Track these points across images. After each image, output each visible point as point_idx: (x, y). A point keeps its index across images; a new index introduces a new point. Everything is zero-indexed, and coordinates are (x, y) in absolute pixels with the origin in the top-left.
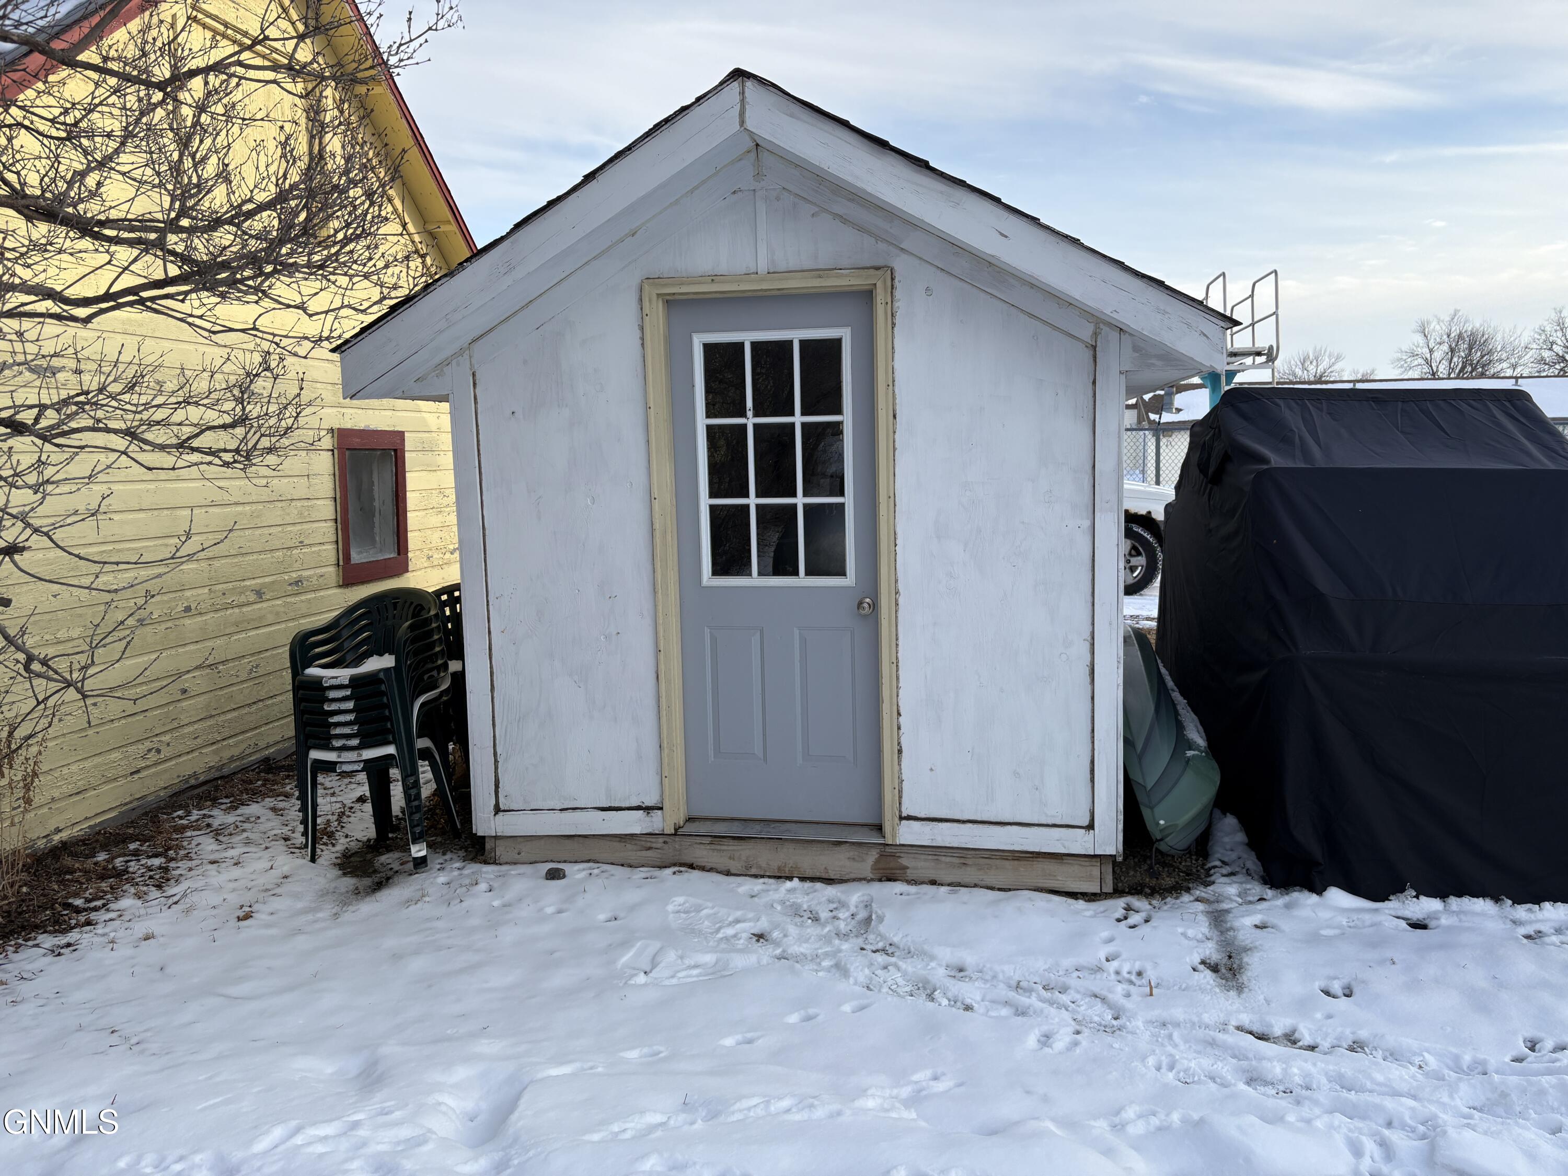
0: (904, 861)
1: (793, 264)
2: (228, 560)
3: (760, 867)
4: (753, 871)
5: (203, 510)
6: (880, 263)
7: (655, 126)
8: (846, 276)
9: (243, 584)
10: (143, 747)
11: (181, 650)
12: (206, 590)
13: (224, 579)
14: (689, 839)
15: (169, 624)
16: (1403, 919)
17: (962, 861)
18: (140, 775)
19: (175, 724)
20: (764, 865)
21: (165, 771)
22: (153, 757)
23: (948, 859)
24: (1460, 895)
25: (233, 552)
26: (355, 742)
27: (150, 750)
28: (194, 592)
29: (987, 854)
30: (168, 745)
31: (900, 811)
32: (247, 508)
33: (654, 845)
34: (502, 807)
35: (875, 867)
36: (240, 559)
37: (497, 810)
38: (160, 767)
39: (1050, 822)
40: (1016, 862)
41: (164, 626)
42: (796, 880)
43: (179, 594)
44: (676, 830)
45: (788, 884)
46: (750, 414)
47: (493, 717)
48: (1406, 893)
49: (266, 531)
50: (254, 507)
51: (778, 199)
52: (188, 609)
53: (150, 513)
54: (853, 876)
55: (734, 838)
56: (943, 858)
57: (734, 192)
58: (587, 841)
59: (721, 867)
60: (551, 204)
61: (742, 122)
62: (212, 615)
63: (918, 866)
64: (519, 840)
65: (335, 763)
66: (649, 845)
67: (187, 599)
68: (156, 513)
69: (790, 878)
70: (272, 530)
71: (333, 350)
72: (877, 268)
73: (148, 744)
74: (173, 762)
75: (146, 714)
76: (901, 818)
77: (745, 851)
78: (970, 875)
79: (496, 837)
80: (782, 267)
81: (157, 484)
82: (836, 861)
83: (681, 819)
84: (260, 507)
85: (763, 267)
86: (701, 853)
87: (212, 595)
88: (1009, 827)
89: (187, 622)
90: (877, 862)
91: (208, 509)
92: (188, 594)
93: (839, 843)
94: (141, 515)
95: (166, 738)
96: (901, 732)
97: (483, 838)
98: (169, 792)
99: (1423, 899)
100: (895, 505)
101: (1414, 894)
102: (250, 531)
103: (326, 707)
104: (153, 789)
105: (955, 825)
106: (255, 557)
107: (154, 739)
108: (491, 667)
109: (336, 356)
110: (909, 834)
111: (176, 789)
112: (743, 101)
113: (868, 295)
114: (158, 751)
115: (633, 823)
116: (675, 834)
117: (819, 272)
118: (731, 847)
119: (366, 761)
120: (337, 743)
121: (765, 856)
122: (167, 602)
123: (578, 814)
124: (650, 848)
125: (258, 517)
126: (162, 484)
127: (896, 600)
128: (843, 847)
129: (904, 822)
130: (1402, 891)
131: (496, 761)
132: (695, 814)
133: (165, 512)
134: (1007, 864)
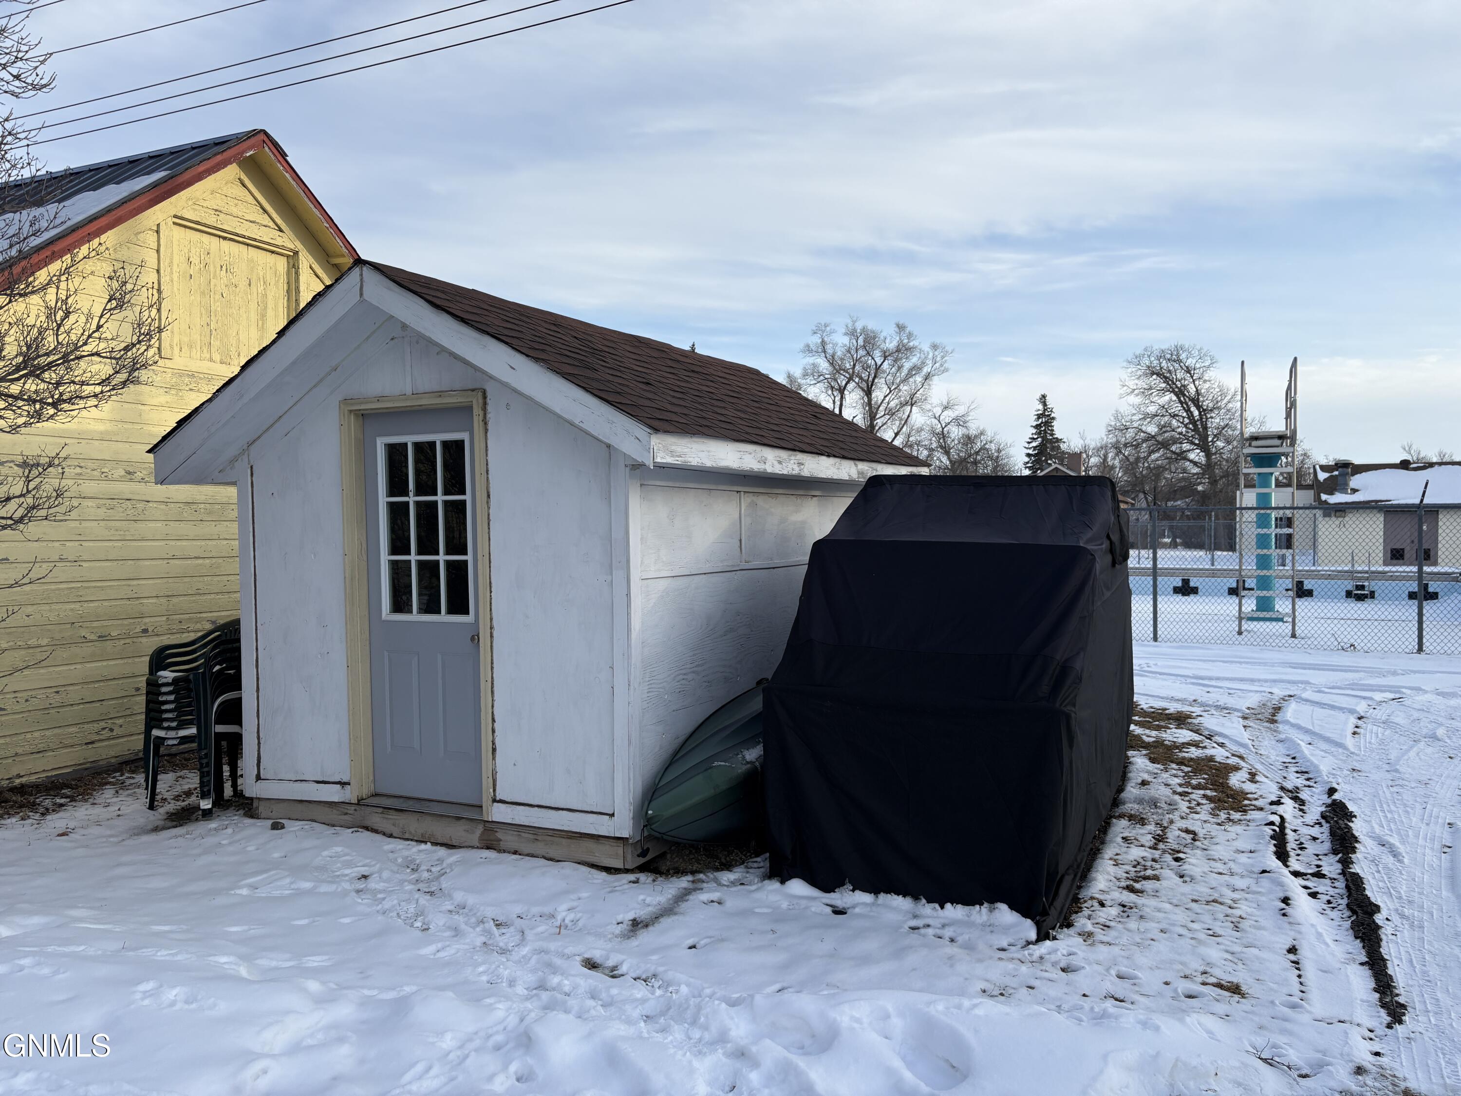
0: (499, 835)
1: (427, 389)
2: (186, 598)
3: (410, 833)
4: (407, 836)
5: (166, 561)
6: (477, 386)
7: (314, 297)
8: (454, 396)
9: (202, 615)
10: (96, 726)
11: (137, 660)
12: (164, 618)
13: (181, 612)
14: (369, 809)
15: (127, 641)
16: (831, 906)
17: (535, 837)
18: (94, 746)
19: (128, 712)
20: (413, 832)
21: (117, 745)
22: (106, 734)
23: (526, 835)
24: (888, 892)
25: (190, 592)
26: (174, 724)
27: (104, 729)
28: (152, 619)
29: (550, 833)
30: (121, 726)
31: (495, 795)
32: (207, 561)
33: (349, 812)
34: (262, 776)
35: (481, 839)
36: (198, 597)
37: (258, 778)
38: (112, 742)
39: (589, 810)
40: (569, 841)
41: (123, 642)
42: (429, 844)
43: (139, 620)
44: (359, 801)
45: (423, 846)
46: (411, 494)
47: (258, 710)
48: (845, 887)
49: (225, 578)
50: (214, 560)
51: (417, 343)
52: (145, 631)
53: (115, 563)
54: (467, 844)
55: (396, 810)
56: (523, 834)
57: (392, 339)
58: (311, 806)
59: (388, 831)
60: (261, 352)
61: (361, 295)
62: (169, 636)
63: (508, 839)
64: (273, 802)
65: (165, 739)
66: (346, 811)
67: (145, 624)
68: (121, 562)
69: (425, 842)
70: (230, 578)
71: (149, 451)
72: (473, 390)
73: (103, 724)
74: (125, 739)
75: (103, 703)
76: (495, 800)
77: (403, 820)
78: (539, 848)
79: (259, 799)
80: (421, 390)
81: (123, 542)
82: (456, 831)
83: (365, 792)
84: (221, 560)
85: (409, 391)
86: (376, 820)
87: (169, 622)
88: (561, 812)
89: (144, 640)
90: (483, 834)
91: (169, 561)
92: (147, 620)
93: (459, 819)
94: (108, 564)
95: (120, 721)
96: (496, 734)
97: (252, 799)
98: (120, 760)
99: (857, 892)
100: (490, 562)
101: (851, 888)
102: (209, 578)
103: (160, 699)
104: (104, 757)
105: (527, 808)
106: (213, 596)
107: (110, 721)
108: (258, 674)
109: (151, 455)
110: (499, 814)
111: (126, 758)
112: (362, 280)
113: (468, 409)
114: (111, 730)
115: (333, 794)
116: (358, 804)
117: (440, 393)
118: (393, 816)
119: (182, 738)
120: (165, 724)
121: (413, 824)
122: (128, 625)
123: (304, 784)
124: (346, 814)
125: (217, 568)
126: (129, 543)
127: (491, 633)
128: (462, 822)
129: (495, 804)
130: (843, 884)
131: (259, 743)
132: (379, 791)
133: (130, 562)
134: (564, 841)
